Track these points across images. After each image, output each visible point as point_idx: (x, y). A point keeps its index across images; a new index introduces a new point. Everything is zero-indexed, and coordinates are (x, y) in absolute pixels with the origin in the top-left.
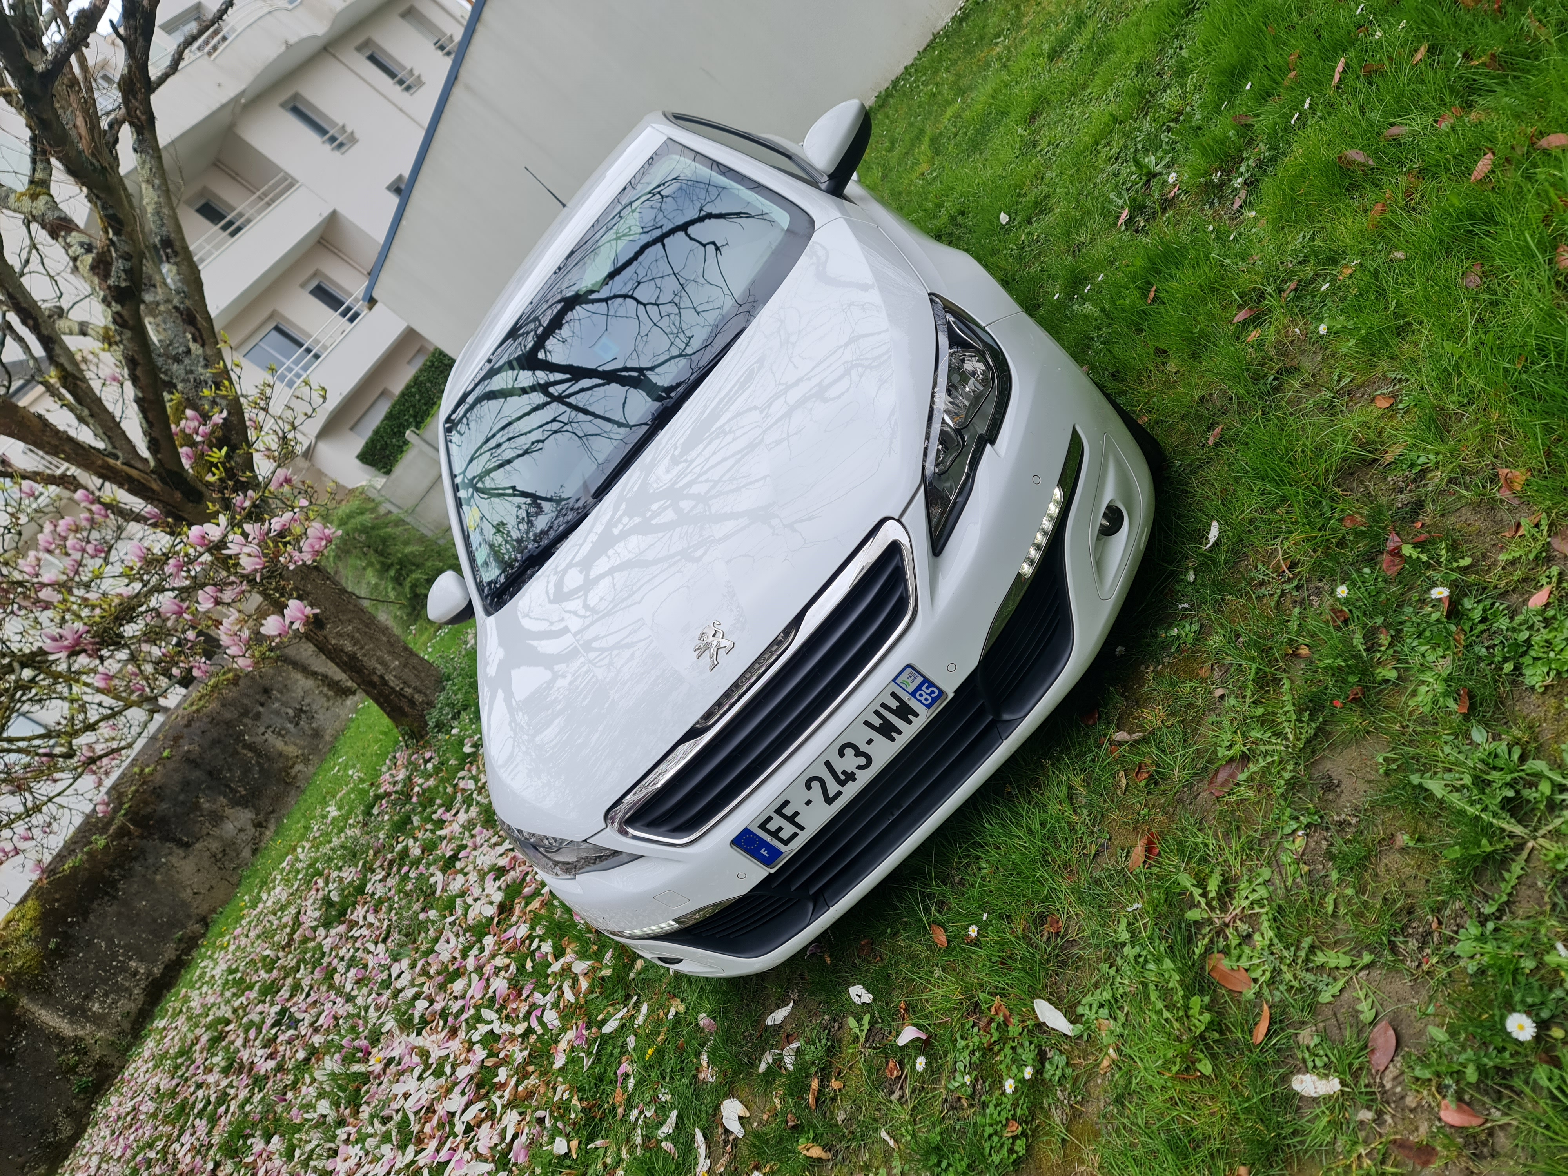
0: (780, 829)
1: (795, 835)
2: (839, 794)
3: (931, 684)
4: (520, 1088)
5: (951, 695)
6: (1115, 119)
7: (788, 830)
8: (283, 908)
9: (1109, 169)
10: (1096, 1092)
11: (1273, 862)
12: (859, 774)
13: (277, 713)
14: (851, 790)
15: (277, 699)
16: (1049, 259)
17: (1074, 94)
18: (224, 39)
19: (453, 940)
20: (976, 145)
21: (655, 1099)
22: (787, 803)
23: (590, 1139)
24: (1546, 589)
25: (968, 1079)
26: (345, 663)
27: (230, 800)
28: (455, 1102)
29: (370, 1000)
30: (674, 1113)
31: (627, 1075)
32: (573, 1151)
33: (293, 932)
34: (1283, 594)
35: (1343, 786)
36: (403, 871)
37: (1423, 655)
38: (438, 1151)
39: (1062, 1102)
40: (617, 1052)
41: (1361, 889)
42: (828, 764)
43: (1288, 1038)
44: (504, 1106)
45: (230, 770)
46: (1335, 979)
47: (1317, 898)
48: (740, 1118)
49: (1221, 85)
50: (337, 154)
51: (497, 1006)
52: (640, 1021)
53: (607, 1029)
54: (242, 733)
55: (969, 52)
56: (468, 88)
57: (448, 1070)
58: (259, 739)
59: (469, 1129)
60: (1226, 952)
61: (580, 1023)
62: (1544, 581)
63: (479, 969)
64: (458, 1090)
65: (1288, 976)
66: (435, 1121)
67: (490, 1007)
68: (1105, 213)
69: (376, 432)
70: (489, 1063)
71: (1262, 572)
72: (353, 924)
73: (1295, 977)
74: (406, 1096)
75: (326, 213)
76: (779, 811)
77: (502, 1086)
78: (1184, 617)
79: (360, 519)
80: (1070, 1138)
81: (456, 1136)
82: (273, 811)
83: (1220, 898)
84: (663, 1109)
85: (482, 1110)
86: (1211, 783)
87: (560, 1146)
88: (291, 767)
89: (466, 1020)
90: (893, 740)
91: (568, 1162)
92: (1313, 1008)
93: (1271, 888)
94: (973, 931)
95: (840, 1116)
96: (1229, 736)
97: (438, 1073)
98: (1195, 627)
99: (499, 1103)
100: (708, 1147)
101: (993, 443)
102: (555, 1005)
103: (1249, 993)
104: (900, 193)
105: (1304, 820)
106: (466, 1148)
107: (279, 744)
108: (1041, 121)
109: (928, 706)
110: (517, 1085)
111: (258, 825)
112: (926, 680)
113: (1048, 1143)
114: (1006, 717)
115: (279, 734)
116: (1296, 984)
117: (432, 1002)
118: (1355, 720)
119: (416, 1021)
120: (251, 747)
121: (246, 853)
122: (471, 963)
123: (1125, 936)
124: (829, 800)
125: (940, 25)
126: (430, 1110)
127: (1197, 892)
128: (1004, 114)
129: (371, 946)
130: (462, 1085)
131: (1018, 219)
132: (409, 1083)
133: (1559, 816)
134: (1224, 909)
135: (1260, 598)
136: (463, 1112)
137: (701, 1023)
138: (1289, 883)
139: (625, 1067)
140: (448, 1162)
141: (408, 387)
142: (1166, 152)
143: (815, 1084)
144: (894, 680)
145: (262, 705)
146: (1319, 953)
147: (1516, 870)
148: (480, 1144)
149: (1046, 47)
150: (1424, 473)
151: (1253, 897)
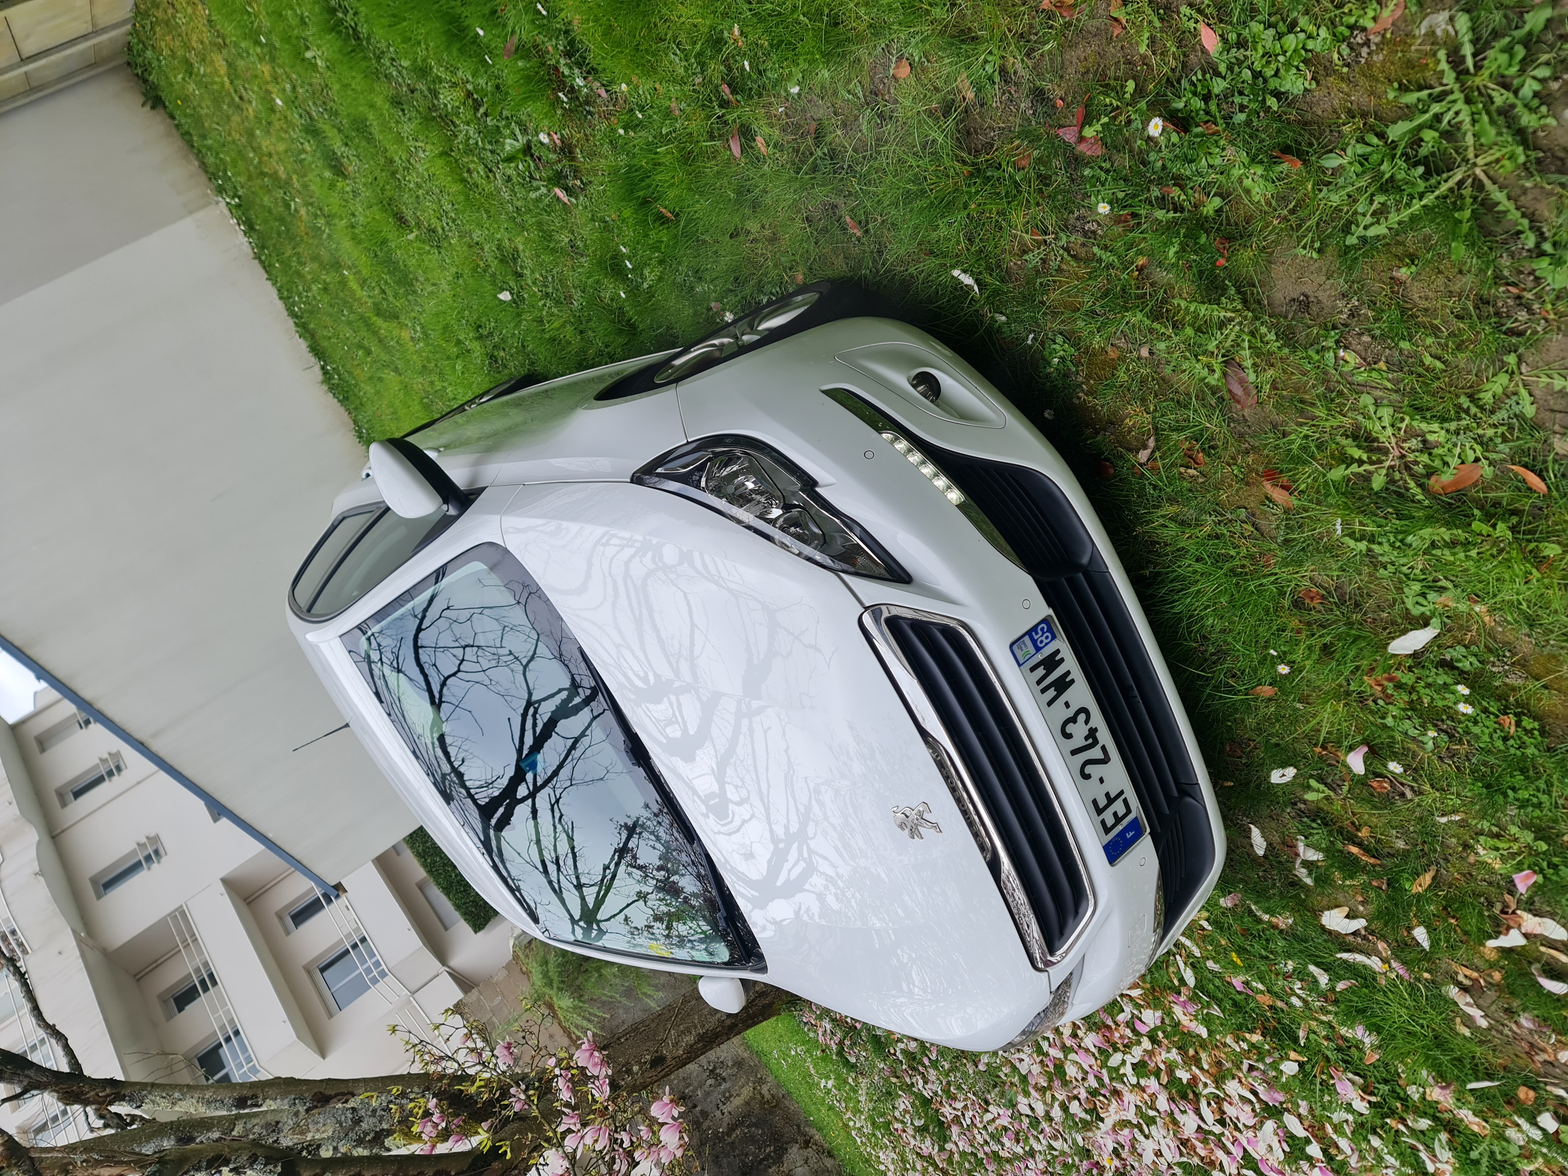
0: (1115, 814)
1: (1125, 801)
2: (1103, 748)
3: (1034, 629)
4: (1206, 1067)
5: (1050, 612)
6: (444, 154)
7: (1119, 807)
8: (904, 1160)
9: (499, 182)
10: (1510, 637)
11: (1359, 389)
12: (1092, 724)
13: (707, 1094)
14: (1105, 736)
15: (694, 1091)
16: (572, 278)
17: (394, 173)
18: (13, 932)
19: (1022, 1055)
20: (406, 281)
21: (1287, 976)
22: (1095, 802)
23: (1296, 1040)
24: (1201, 27)
25: (1432, 733)
26: (705, 1046)
27: (774, 1163)
28: (1189, 1123)
29: (1044, 1142)
30: (1312, 968)
31: (1246, 983)
32: (1300, 1058)
33: (936, 1167)
34: (1067, 250)
35: (1310, 293)
36: (927, 1063)
37: (1211, 166)
38: (1229, 1153)
39: (1506, 671)
40: (1217, 982)
41: (1435, 331)
42: (1074, 752)
43: (1555, 461)
44: (1217, 1088)
45: (747, 1155)
46: (1515, 393)
47: (1420, 370)
48: (1347, 917)
49: (461, 51)
50: (164, 859)
51: (1111, 1050)
52: (1197, 953)
53: (1191, 980)
54: (716, 1134)
55: (291, 237)
56: (155, 735)
57: (1152, 1113)
58: (727, 1119)
59: (1222, 1122)
60: (1431, 472)
61: (1171, 999)
62: (1192, 24)
63: (1065, 1049)
64: (1178, 1116)
65: (1490, 432)
66: (1198, 1144)
67: (1108, 1056)
68: (548, 209)
69: (458, 907)
70: (1165, 1079)
71: (1033, 259)
72: (957, 1120)
73: (1495, 426)
74: (1159, 1154)
75: (221, 888)
76: (1099, 811)
77: (1194, 1079)
78: (1042, 343)
79: (551, 966)
80: (1544, 681)
81: (1223, 1134)
82: (799, 1126)
83: (1370, 450)
84: (1301, 974)
85: (1209, 1104)
86: (1238, 402)
87: (1290, 1068)
88: (763, 1097)
89: (1112, 1079)
90: (1073, 681)
91: (1308, 1067)
92: (1535, 426)
93: (1385, 402)
94: (1284, 669)
95: (1400, 844)
96: (1199, 366)
97: (1151, 1121)
98: (1059, 339)
99: (1211, 1089)
100: (1361, 952)
101: (815, 483)
102: (1138, 1006)
103: (1488, 471)
104: (424, 367)
105: (1331, 343)
106: (1240, 1132)
107: (737, 1102)
108: (409, 215)
109: (1054, 637)
110: (1201, 1069)
111: (807, 1144)
112: (1029, 633)
113: (1540, 700)
114: (1085, 560)
115: (728, 1099)
116: (1502, 429)
117: (1076, 1098)
118: (1246, 255)
119: (1088, 1118)
120: (731, 1129)
121: (829, 1163)
122: (1055, 1053)
123: (1363, 546)
124: (1105, 760)
125: (247, 248)
126: (1184, 1142)
127: (1354, 468)
128: (384, 242)
129: (988, 1117)
130: (1176, 1111)
131: (512, 284)
132: (1148, 1147)
133: (1465, 134)
134: (1386, 452)
135: (1059, 270)
136: (1202, 1118)
137: (1230, 905)
138: (1389, 386)
139: (1237, 981)
140: (1245, 1150)
141: (424, 865)
142: (508, 126)
143: (1354, 850)
144: (1019, 665)
145: (695, 1106)
146: (1481, 395)
147: (1498, 196)
148: (1242, 1120)
149: (328, 174)
150: (1003, 71)
151: (1386, 422)
